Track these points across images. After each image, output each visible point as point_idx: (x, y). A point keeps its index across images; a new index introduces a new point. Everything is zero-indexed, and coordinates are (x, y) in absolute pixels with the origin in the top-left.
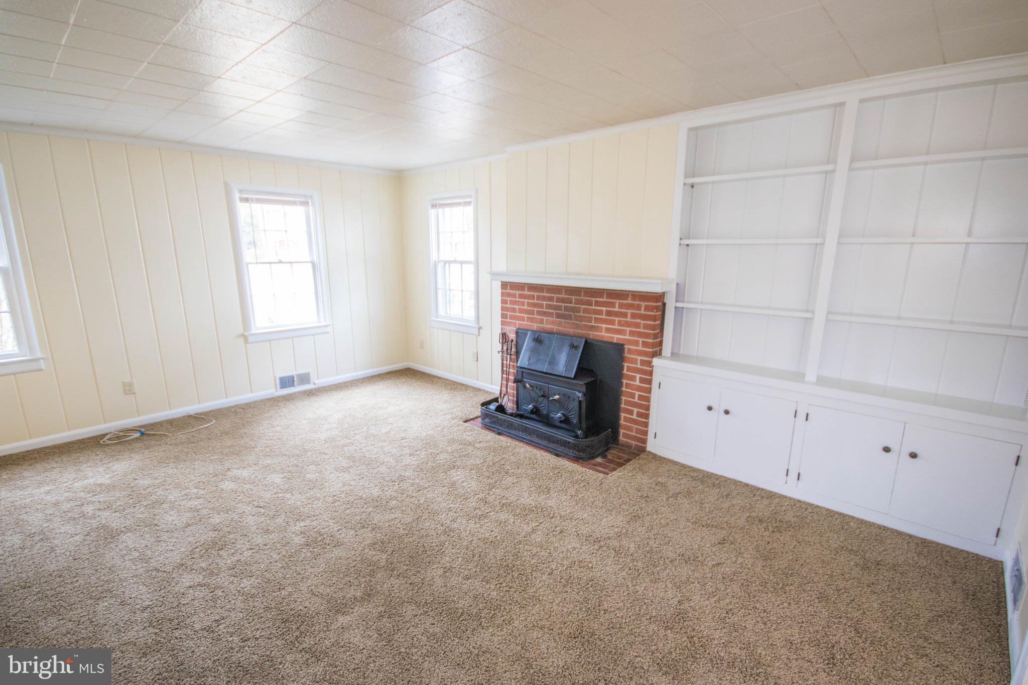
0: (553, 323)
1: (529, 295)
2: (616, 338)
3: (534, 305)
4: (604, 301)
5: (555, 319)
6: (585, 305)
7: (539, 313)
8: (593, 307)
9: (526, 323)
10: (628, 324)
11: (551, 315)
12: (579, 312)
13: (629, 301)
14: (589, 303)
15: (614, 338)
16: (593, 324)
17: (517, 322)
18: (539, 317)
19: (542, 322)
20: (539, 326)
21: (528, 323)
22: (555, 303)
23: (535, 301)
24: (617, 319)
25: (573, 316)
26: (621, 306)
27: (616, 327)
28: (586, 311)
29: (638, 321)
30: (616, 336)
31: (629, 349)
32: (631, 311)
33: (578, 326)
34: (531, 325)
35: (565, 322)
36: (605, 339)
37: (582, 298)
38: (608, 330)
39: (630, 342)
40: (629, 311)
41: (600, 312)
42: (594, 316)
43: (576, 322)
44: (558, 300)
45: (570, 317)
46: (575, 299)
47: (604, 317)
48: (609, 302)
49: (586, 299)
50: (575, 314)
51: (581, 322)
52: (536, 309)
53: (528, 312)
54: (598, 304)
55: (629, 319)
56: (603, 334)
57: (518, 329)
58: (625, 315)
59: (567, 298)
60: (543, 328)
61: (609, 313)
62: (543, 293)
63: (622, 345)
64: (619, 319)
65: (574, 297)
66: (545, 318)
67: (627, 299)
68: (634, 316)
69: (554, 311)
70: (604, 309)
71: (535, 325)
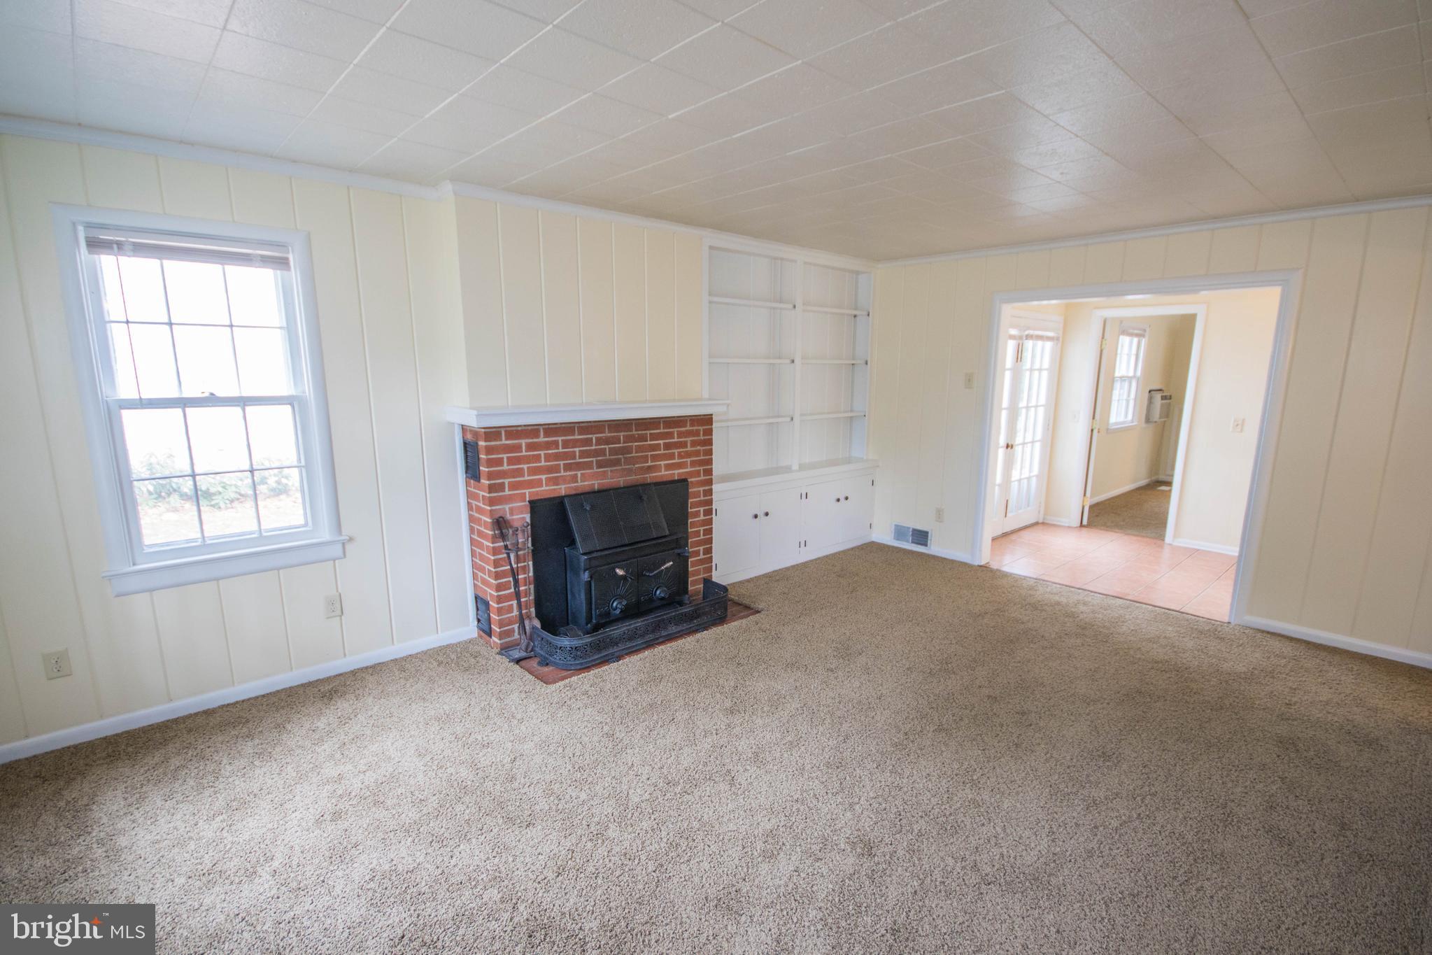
0: (595, 476)
1: (547, 443)
2: (676, 474)
3: (557, 457)
4: (660, 433)
5: (595, 470)
6: (636, 442)
7: (568, 467)
8: (649, 443)
9: (544, 488)
10: (688, 455)
11: (588, 465)
12: (632, 453)
13: (688, 428)
14: (643, 438)
15: (674, 474)
16: (650, 464)
17: (527, 491)
18: (568, 473)
19: (574, 479)
20: (572, 487)
21: (548, 488)
22: (594, 447)
23: (561, 450)
24: (676, 451)
25: (623, 460)
26: (680, 435)
27: (676, 461)
28: (639, 449)
29: (699, 448)
30: (676, 472)
31: (692, 482)
32: (691, 439)
33: (630, 472)
34: (554, 489)
35: (611, 471)
36: (665, 480)
37: (634, 432)
38: (668, 467)
39: (692, 474)
40: (689, 439)
41: (657, 447)
42: (649, 453)
43: (627, 467)
44: (599, 441)
45: (617, 462)
46: (623, 436)
47: (662, 452)
48: (667, 432)
49: (638, 434)
50: (625, 456)
51: (634, 465)
52: (562, 463)
53: (549, 470)
54: (654, 437)
55: (689, 449)
56: (663, 472)
57: (530, 502)
58: (684, 445)
59: (613, 437)
60: (576, 488)
61: (667, 446)
62: (574, 435)
63: (685, 480)
64: (679, 450)
65: (622, 434)
66: (579, 473)
67: (686, 426)
68: (694, 444)
69: (594, 459)
70: (661, 442)
71: (563, 487)
